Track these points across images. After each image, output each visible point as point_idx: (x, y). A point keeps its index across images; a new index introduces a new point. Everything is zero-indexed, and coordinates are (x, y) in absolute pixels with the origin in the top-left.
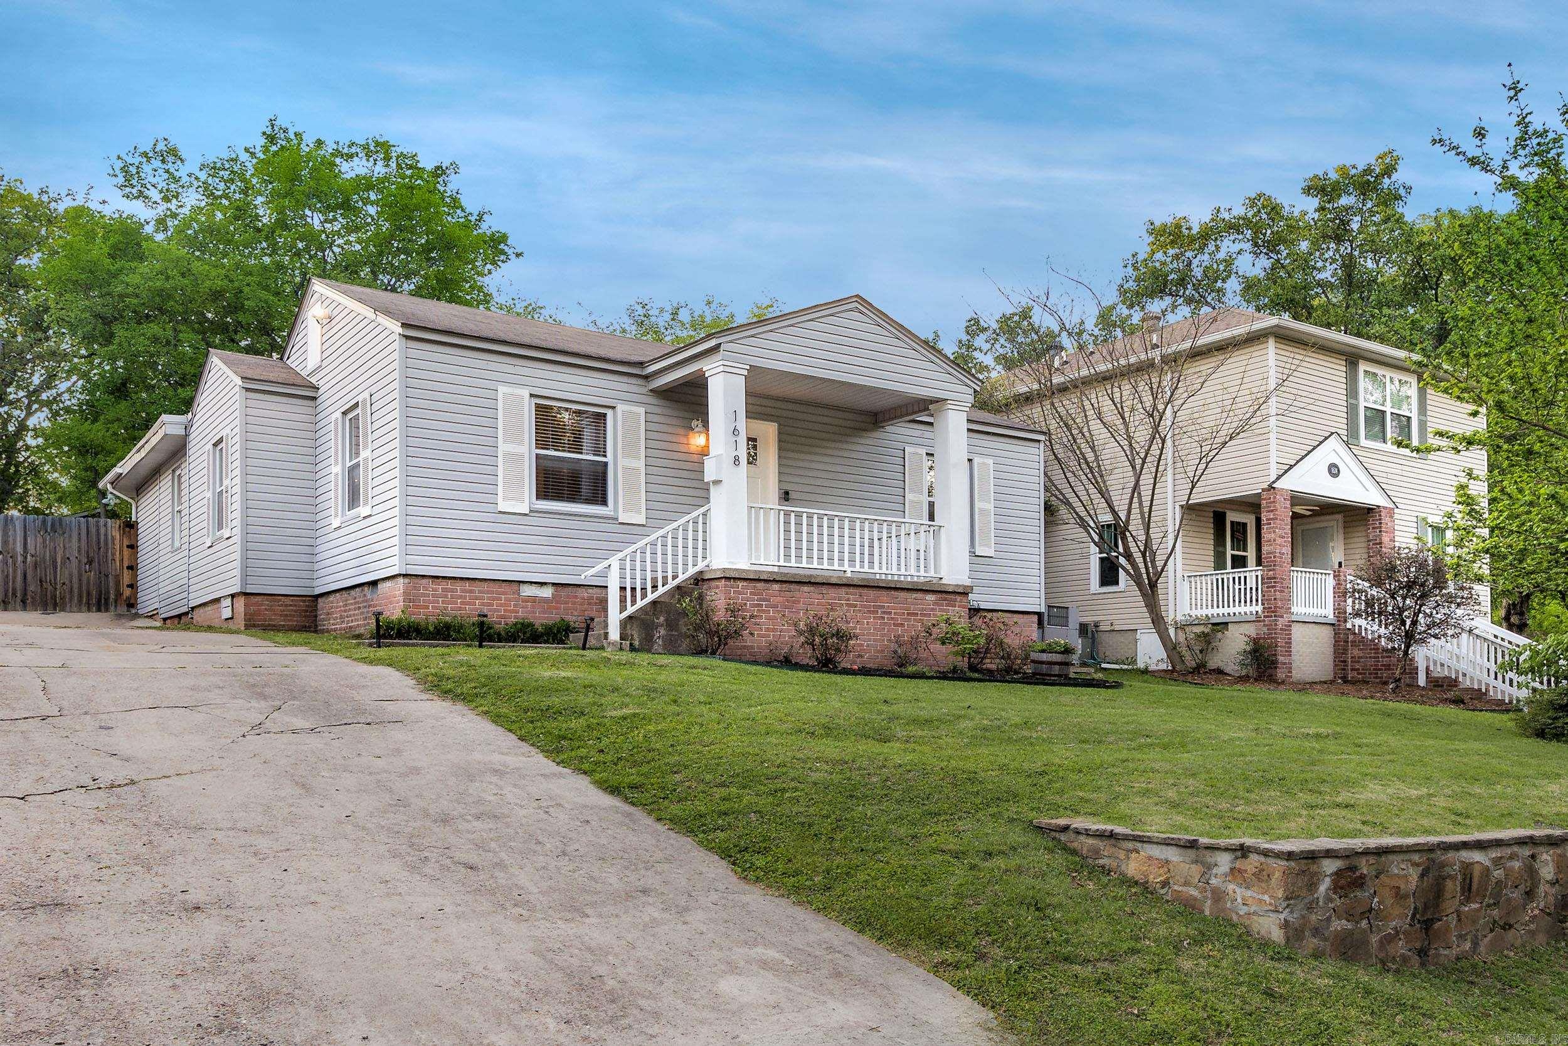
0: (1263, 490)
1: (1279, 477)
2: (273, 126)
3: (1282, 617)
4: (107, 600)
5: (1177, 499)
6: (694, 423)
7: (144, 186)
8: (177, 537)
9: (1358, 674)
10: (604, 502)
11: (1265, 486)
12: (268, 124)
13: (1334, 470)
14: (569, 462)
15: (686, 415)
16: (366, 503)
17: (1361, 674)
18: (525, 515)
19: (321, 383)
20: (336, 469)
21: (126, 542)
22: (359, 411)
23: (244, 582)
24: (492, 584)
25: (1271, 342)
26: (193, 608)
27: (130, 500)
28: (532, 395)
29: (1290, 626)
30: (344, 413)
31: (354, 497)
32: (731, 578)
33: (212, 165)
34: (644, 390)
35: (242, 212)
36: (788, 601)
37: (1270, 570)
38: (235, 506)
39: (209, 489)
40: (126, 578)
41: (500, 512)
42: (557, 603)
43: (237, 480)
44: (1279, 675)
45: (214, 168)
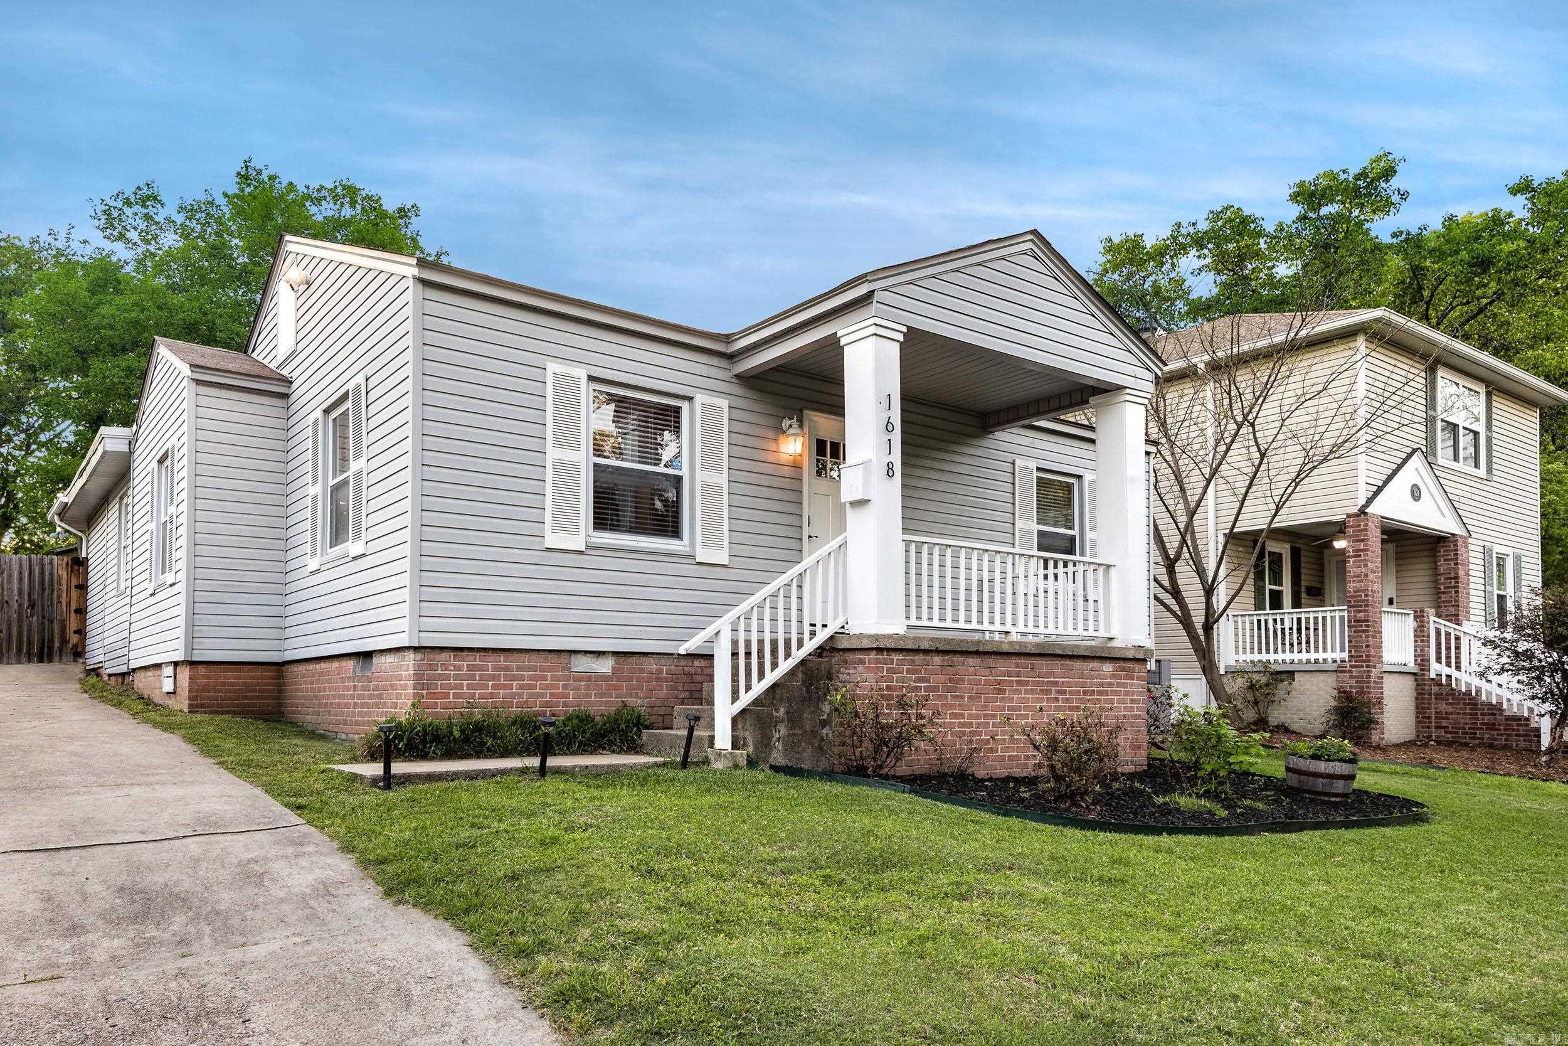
0: (1349, 516)
1: (1370, 501)
2: (247, 167)
3: (1375, 667)
4: (51, 648)
5: (1220, 526)
6: (786, 423)
7: (124, 227)
8: (122, 579)
9: (1446, 732)
10: (675, 532)
11: (1355, 510)
12: (243, 165)
13: (1416, 493)
14: (632, 476)
15: (775, 411)
16: (357, 536)
17: (1451, 733)
18: (581, 552)
19: (295, 375)
20: (315, 490)
21: (74, 582)
22: (349, 404)
23: (190, 646)
24: (534, 656)
25: (1361, 342)
26: (134, 670)
27: (80, 534)
28: (591, 378)
29: (1382, 678)
30: (327, 411)
31: (339, 530)
32: (884, 649)
33: (189, 207)
34: (727, 375)
35: (217, 251)
36: (950, 680)
37: (1360, 611)
38: (181, 542)
39: (152, 521)
40: (73, 623)
41: (549, 549)
42: (618, 679)
43: (183, 507)
44: (1373, 737)
45: (191, 210)
